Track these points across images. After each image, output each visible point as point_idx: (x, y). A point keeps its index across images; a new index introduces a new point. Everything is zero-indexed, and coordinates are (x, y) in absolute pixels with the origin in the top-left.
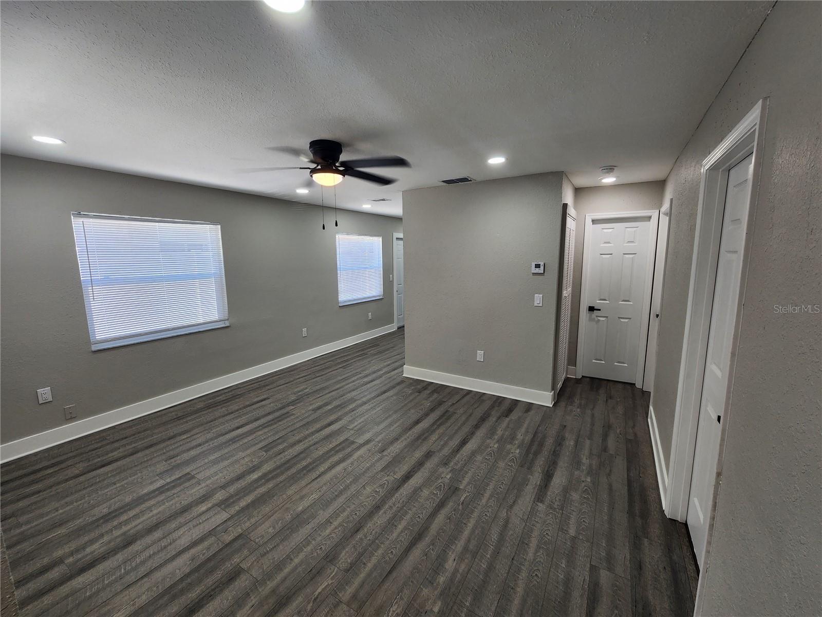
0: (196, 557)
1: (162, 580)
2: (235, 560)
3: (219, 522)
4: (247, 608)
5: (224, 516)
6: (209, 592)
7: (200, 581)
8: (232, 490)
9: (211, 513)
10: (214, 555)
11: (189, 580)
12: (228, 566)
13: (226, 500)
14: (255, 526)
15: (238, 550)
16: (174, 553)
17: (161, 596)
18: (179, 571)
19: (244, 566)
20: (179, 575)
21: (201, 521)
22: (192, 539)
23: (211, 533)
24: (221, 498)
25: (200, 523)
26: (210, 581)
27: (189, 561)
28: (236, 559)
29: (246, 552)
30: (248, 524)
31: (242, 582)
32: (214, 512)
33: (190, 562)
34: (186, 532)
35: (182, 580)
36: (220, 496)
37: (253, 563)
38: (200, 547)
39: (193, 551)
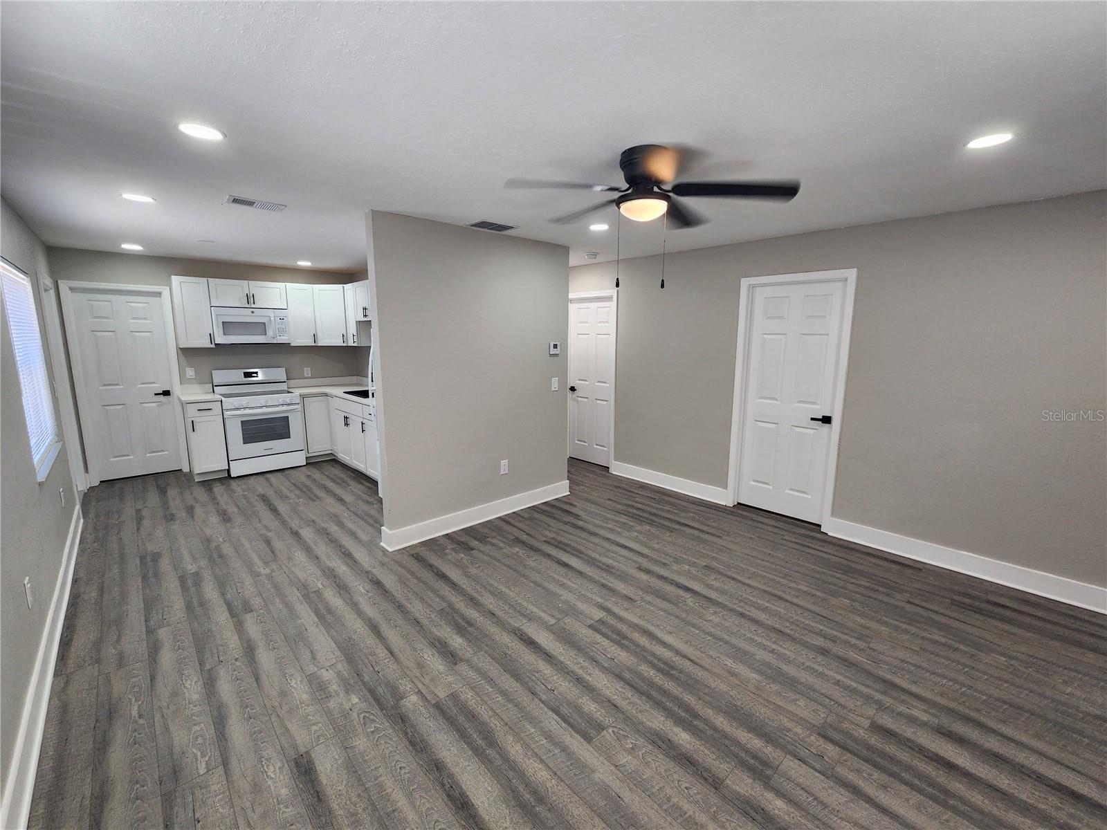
0: (878, 784)
1: (935, 819)
2: (863, 734)
3: (804, 769)
4: (913, 712)
5: (789, 764)
6: (917, 752)
7: (909, 768)
8: (724, 766)
9: (788, 787)
10: (866, 761)
11: (916, 782)
12: (874, 740)
13: (752, 770)
14: (800, 721)
15: (846, 734)
16: (887, 819)
17: (954, 809)
18: (910, 801)
19: (866, 723)
20: (916, 798)
21: (810, 799)
22: (851, 801)
23: (829, 774)
24: (749, 781)
25: (816, 799)
26: (904, 756)
27: (888, 791)
28: (861, 733)
29: (846, 725)
30: (799, 730)
31: (887, 721)
32: (785, 783)
33: (889, 789)
34: (841, 815)
35: (920, 791)
36: (743, 784)
37: (858, 715)
38: (861, 784)
39: (870, 790)
